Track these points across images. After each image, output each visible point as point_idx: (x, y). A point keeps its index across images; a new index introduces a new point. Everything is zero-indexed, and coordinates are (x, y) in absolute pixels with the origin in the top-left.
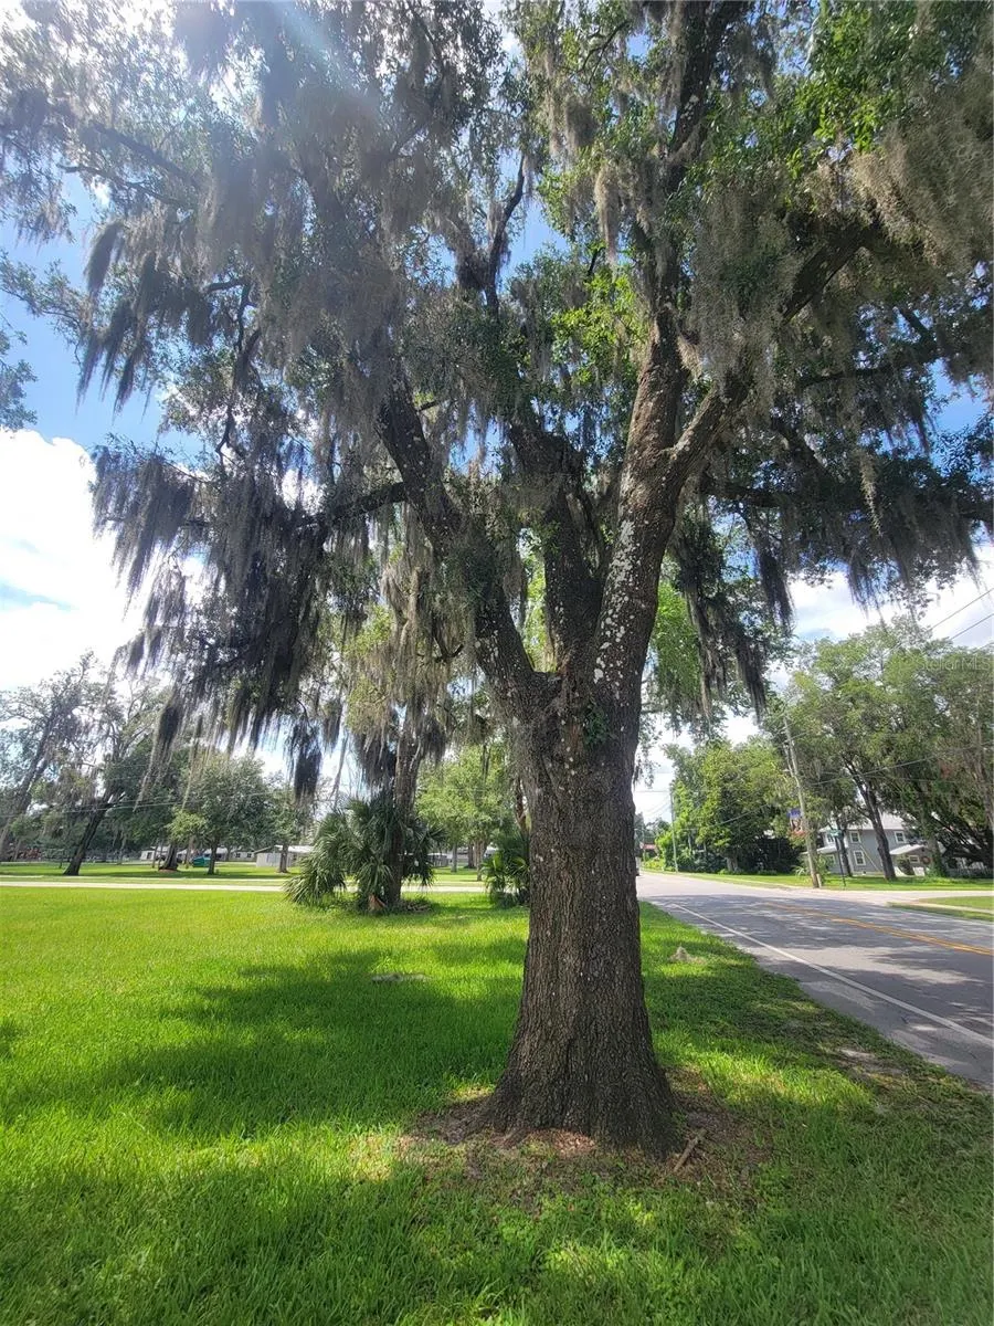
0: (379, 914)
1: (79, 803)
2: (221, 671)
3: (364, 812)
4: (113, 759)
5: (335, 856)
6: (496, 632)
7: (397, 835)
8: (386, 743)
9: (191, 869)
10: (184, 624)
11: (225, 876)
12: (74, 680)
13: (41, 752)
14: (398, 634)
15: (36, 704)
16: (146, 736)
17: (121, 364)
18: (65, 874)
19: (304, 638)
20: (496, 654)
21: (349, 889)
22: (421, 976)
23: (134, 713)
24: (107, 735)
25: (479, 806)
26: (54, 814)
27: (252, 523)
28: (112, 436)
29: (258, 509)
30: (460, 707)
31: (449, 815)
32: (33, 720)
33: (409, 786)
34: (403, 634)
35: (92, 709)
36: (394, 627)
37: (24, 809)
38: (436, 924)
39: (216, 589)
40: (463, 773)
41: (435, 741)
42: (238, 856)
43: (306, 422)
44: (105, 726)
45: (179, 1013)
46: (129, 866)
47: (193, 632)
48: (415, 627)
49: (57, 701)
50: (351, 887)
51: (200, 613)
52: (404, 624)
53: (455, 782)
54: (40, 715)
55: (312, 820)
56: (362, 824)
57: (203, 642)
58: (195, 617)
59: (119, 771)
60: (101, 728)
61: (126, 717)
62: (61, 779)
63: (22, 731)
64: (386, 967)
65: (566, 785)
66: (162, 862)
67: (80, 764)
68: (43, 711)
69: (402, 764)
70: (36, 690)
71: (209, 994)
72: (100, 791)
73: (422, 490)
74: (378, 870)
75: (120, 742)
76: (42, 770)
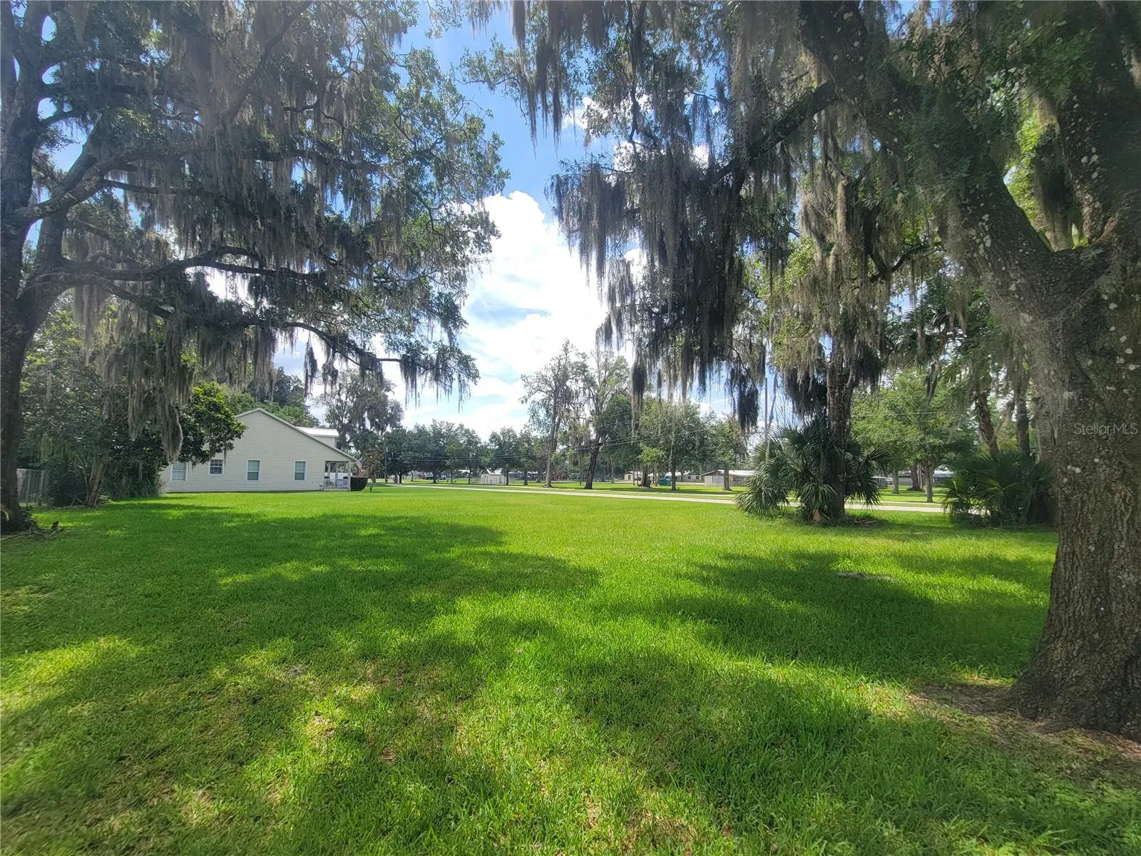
0: (825, 525)
1: (583, 444)
2: (667, 333)
3: (798, 440)
4: (596, 412)
5: (777, 477)
6: (986, 217)
7: (833, 459)
8: (814, 376)
9: (659, 487)
10: (635, 301)
11: (684, 491)
12: (563, 362)
13: (556, 413)
14: (823, 262)
15: (546, 382)
16: (613, 395)
17: (550, 99)
18: (585, 488)
19: (731, 291)
20: (988, 244)
21: (792, 504)
22: (889, 578)
23: (602, 379)
24: (590, 397)
25: (924, 429)
26: (571, 452)
27: (676, 193)
28: (562, 162)
29: (678, 179)
30: (896, 329)
31: (887, 440)
32: (546, 392)
33: (844, 411)
34: (831, 260)
35: (577, 381)
36: (818, 256)
37: (554, 449)
38: (889, 537)
39: (653, 266)
40: (899, 397)
41: (869, 369)
42: (689, 478)
43: (700, 72)
44: (587, 391)
45: (690, 577)
46: (619, 483)
47: (642, 305)
48: (846, 248)
49: (556, 378)
50: (793, 503)
51: (643, 288)
52: (829, 250)
53: (893, 407)
54: (550, 389)
55: (746, 449)
56: (797, 450)
57: (651, 312)
58: (642, 293)
59: (601, 421)
60: (584, 393)
61: (598, 383)
62: (570, 429)
63: (543, 400)
64: (845, 566)
65: (1120, 385)
66: (640, 482)
67: (578, 418)
68: (550, 386)
69: (833, 394)
70: (544, 373)
71: (703, 567)
72: (594, 437)
73: (861, 77)
74: (821, 488)
75: (598, 400)
76: (558, 424)
